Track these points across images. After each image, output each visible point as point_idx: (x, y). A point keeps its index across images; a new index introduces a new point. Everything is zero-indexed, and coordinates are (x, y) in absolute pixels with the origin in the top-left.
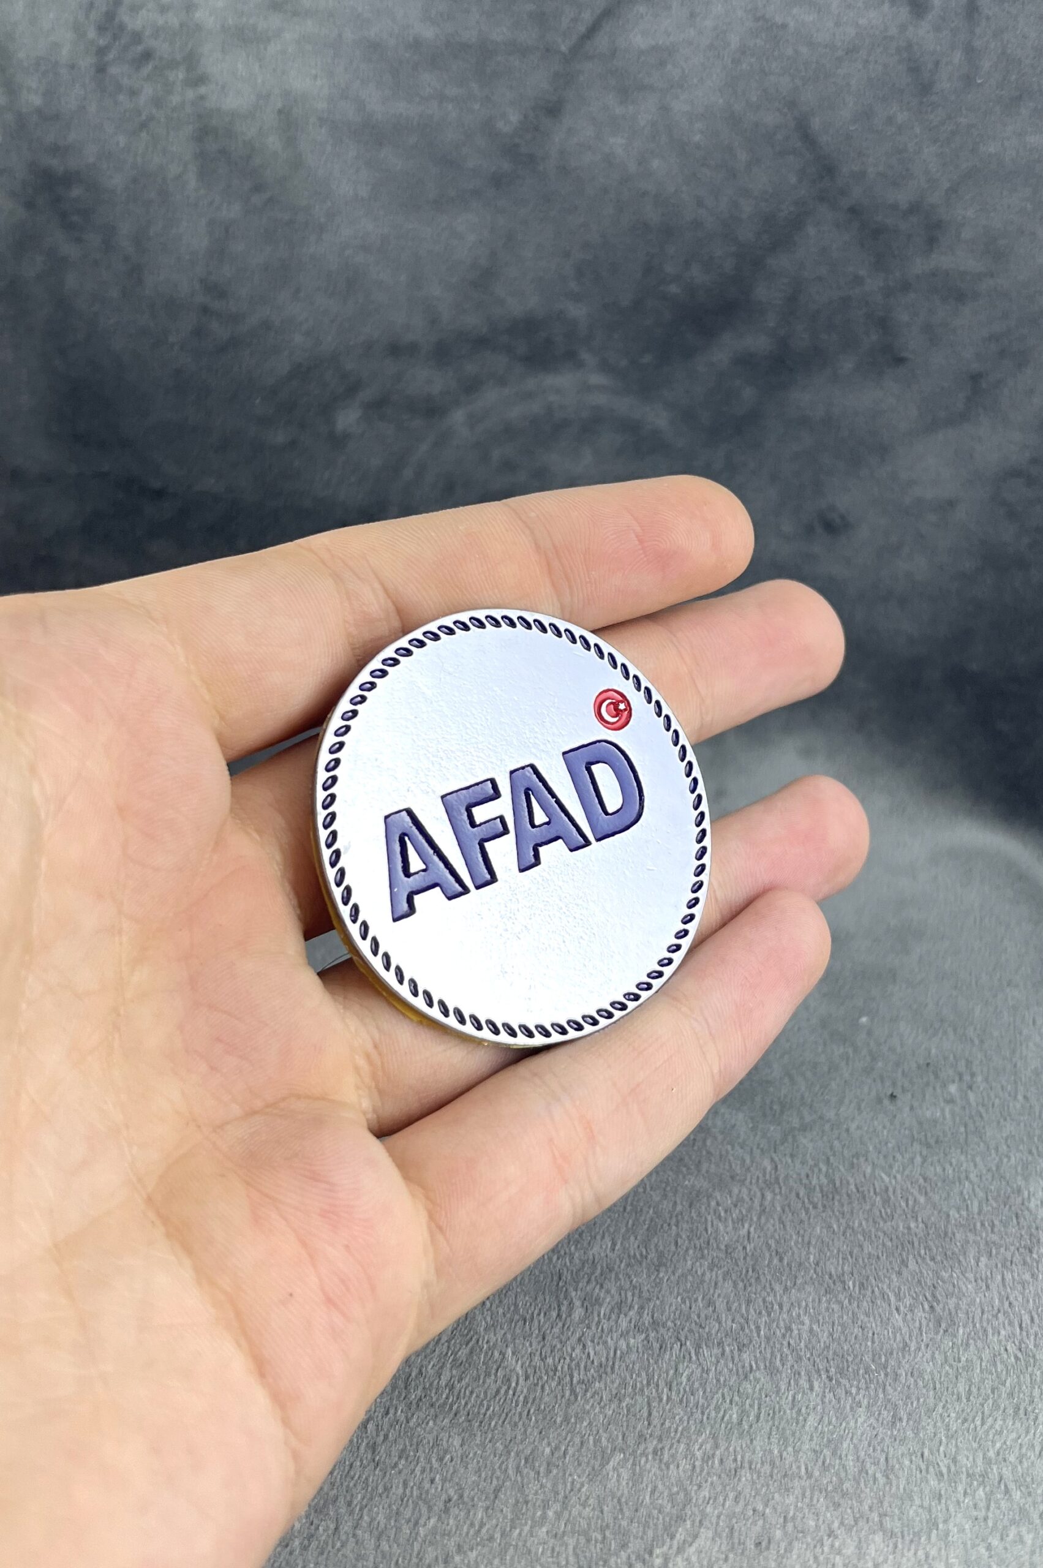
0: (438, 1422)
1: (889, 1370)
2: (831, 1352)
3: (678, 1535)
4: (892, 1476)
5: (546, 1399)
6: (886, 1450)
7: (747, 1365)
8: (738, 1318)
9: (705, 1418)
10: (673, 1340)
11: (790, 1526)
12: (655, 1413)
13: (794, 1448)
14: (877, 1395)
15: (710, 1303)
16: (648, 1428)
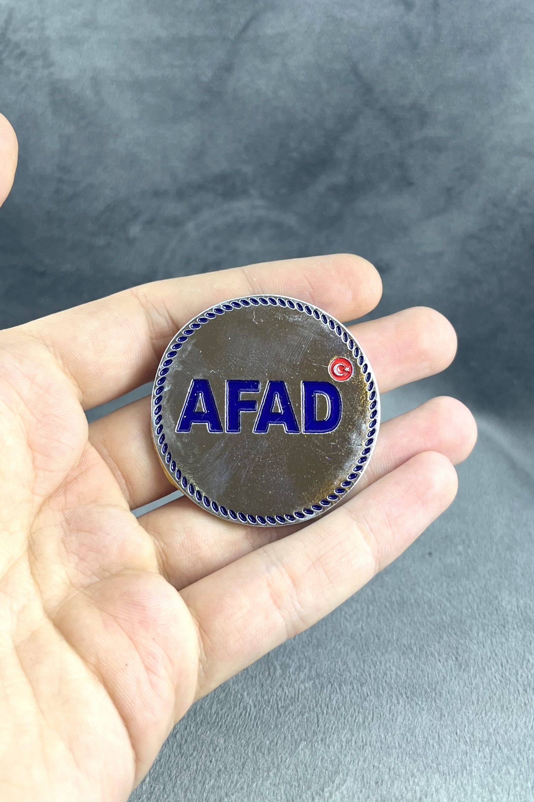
0: (212, 731)
1: (437, 691)
2: (407, 684)
3: (336, 781)
4: (442, 745)
5: (265, 717)
6: (438, 731)
7: (365, 693)
8: (359, 670)
9: (346, 721)
10: (327, 683)
11: (392, 772)
12: (321, 720)
13: (392, 733)
14: (431, 704)
15: (345, 663)
16: (318, 728)
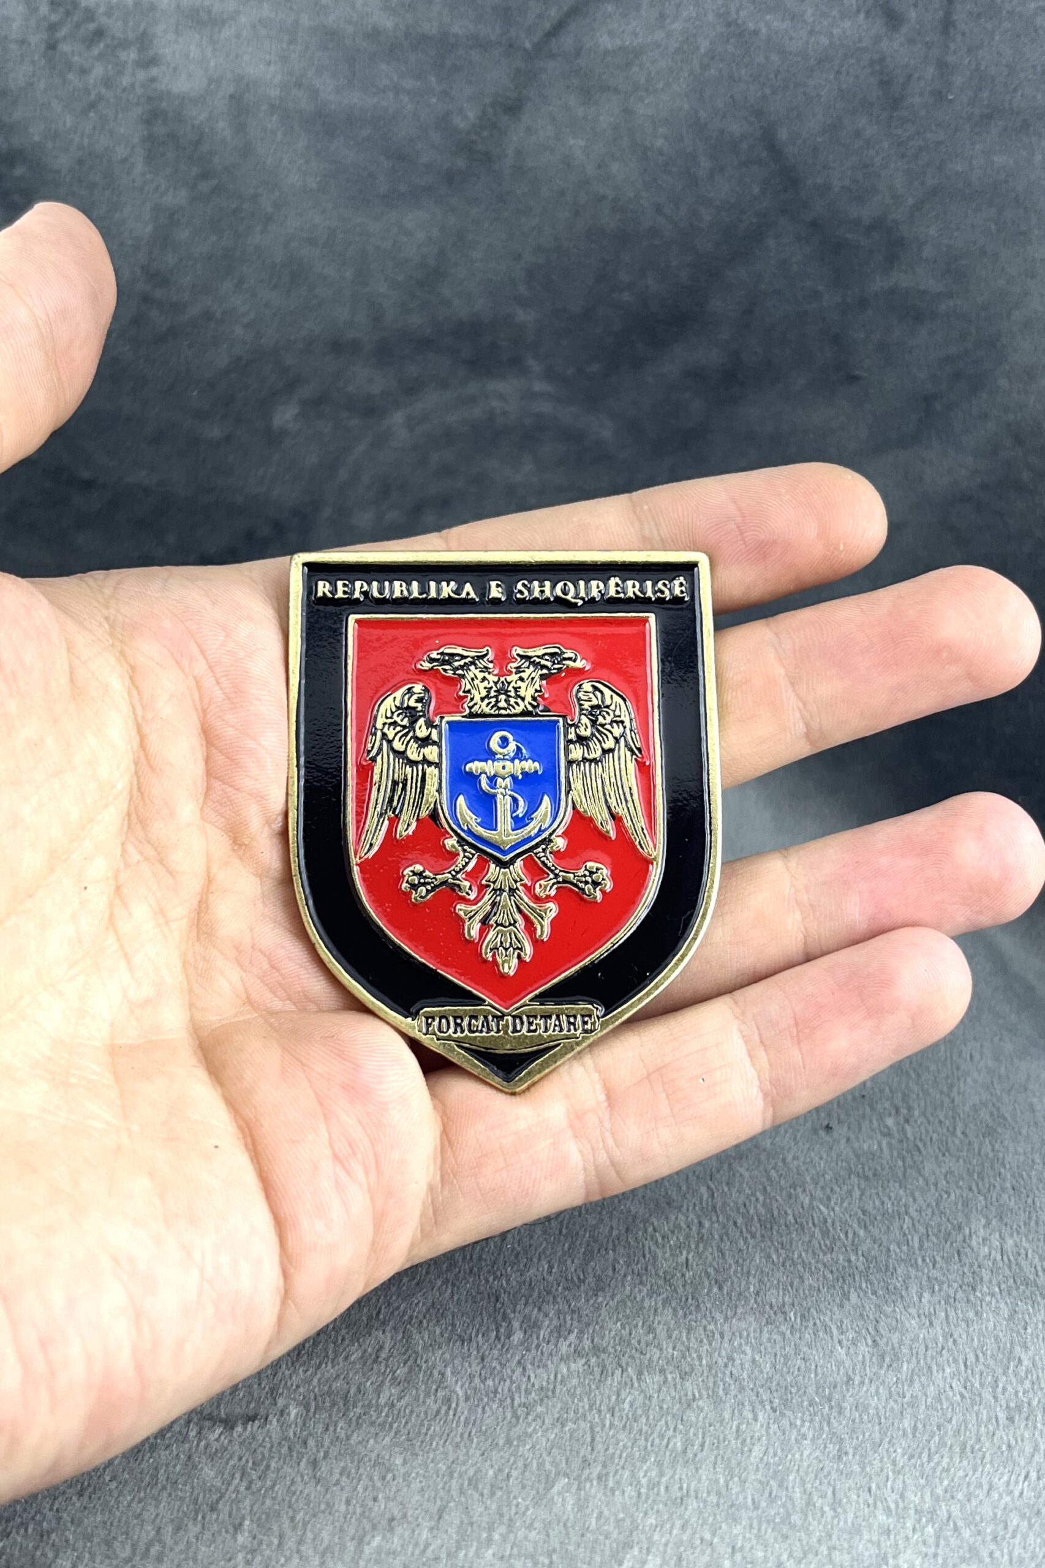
1: (833, 1404)
2: (774, 1383)
4: (839, 1510)
6: (832, 1482)
7: (689, 1393)
8: (679, 1346)
9: (649, 1444)
10: (614, 1366)
11: (738, 1555)
12: (597, 1439)
13: (740, 1478)
14: (822, 1429)
15: (650, 1329)
16: (591, 1454)
